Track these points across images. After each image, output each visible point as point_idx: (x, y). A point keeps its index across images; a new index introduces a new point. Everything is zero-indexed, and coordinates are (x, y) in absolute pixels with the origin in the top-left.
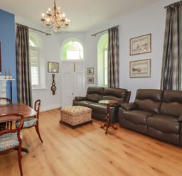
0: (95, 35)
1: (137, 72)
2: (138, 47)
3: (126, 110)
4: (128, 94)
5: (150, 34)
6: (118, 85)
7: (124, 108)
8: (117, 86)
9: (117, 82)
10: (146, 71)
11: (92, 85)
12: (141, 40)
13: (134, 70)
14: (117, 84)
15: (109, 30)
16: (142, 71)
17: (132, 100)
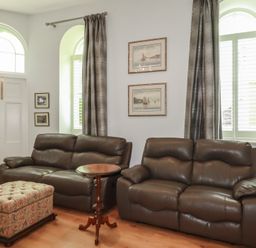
0: (54, 25)
1: (141, 105)
2: (143, 60)
3: (133, 183)
4: (126, 147)
5: (166, 39)
6: (106, 131)
7: (128, 179)
8: (102, 133)
9: (102, 123)
10: (158, 104)
11: (45, 131)
12: (148, 47)
13: (136, 101)
14: (102, 129)
15: (87, 20)
16: (152, 104)
17: (137, 159)
